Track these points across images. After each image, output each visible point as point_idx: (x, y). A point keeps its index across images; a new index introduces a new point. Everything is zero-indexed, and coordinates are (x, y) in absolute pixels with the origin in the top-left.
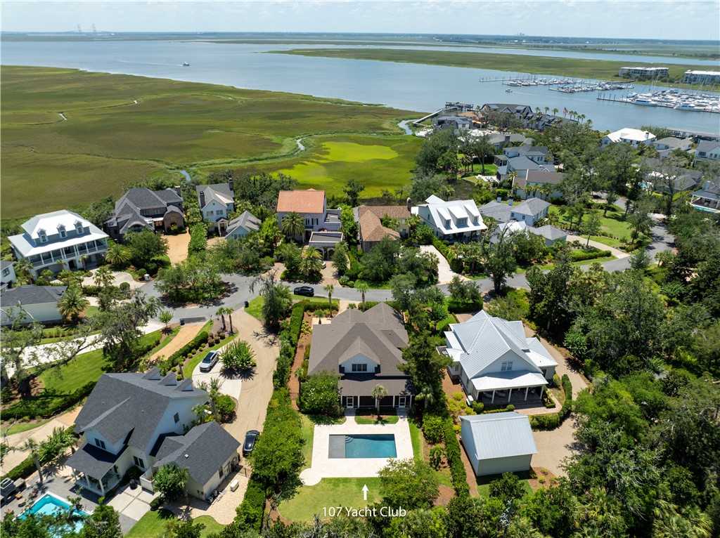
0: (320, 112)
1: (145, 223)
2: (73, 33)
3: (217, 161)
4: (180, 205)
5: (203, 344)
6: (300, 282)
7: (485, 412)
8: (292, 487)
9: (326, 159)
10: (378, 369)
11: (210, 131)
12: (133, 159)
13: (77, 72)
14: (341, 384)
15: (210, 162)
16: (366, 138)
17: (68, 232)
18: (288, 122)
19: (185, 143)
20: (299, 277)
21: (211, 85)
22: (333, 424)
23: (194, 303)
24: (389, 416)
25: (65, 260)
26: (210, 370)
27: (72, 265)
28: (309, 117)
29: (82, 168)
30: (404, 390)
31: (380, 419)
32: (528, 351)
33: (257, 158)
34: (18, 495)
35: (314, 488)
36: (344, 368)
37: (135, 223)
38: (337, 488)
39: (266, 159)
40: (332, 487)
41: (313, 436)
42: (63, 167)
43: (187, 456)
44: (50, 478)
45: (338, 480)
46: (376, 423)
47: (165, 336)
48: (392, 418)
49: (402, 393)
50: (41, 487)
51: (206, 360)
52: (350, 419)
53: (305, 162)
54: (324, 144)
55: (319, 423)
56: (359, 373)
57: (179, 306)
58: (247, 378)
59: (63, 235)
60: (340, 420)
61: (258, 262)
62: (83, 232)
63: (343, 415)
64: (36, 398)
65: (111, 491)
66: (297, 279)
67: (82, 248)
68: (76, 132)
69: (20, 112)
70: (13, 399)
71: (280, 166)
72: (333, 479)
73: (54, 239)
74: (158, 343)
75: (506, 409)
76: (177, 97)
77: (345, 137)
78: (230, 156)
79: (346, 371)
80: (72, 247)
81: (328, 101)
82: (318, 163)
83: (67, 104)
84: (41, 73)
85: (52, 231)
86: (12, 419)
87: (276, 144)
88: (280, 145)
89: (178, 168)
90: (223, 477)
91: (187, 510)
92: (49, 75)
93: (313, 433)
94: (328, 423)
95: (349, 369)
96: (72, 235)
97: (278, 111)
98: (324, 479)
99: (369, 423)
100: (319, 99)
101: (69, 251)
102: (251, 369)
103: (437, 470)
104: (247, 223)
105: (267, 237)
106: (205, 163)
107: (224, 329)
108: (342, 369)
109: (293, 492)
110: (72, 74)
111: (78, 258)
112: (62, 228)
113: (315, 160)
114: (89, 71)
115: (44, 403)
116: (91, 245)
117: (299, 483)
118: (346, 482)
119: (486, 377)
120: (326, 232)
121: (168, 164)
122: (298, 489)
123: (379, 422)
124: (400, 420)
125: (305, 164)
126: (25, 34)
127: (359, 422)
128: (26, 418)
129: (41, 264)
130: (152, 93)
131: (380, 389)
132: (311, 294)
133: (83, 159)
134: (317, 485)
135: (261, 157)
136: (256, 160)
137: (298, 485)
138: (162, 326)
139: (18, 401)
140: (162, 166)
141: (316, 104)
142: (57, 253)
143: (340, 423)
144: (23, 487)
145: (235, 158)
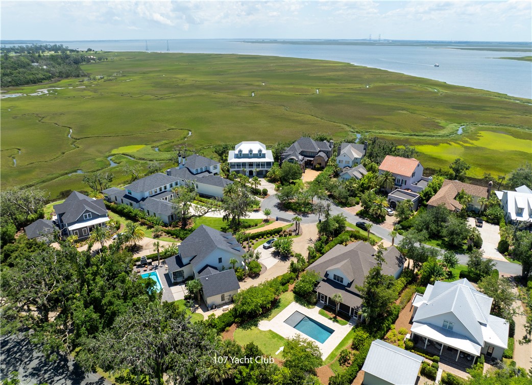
0: (501, 108)
1: (298, 158)
2: (366, 40)
3: (385, 131)
4: (328, 153)
5: (276, 234)
6: (367, 220)
7: (413, 351)
8: (252, 325)
9: (472, 144)
10: (350, 285)
11: (400, 111)
12: (335, 122)
13: (349, 65)
14: (322, 284)
15: (381, 131)
16: (526, 133)
17: (254, 154)
18: (465, 112)
19: (375, 117)
20: (368, 216)
21: (429, 80)
22: (304, 306)
23: (293, 211)
24: (343, 320)
25: (247, 169)
26: (268, 249)
27: (251, 173)
28: (488, 110)
29: (302, 123)
30: (358, 306)
31: (335, 318)
32: (485, 325)
33: (417, 134)
34: (146, 266)
35: (261, 332)
36: (328, 274)
37: (292, 157)
38: (273, 340)
39: (424, 136)
40: (270, 337)
41: (287, 306)
42: (294, 121)
43: (207, 279)
44: (162, 265)
45: (277, 335)
46: (331, 319)
47: (263, 223)
48: (343, 321)
49: (356, 307)
50: (156, 267)
51: (269, 242)
52: (317, 309)
53: (451, 143)
54: (480, 132)
55: (297, 301)
56: (337, 283)
57: (283, 210)
58: (283, 261)
59: (250, 155)
60: (310, 306)
61: (347, 199)
62: (262, 155)
63: (315, 304)
64: (186, 230)
65: (176, 282)
66: (366, 217)
67: (258, 165)
68: (317, 102)
69: (297, 87)
70: (177, 227)
71: (428, 142)
72: (275, 333)
73: (246, 156)
74: (256, 225)
75: (432, 358)
76: (397, 86)
77: (506, 130)
78: (398, 129)
79: (328, 277)
80: (253, 163)
81: (518, 100)
82: (462, 145)
83: (326, 84)
84: (327, 65)
85: (246, 151)
86: (170, 235)
87: (441, 126)
88: (443, 128)
89: (357, 132)
90: (224, 302)
91: (197, 308)
92: (330, 66)
93: (288, 305)
94: (302, 304)
95: (331, 277)
96: (255, 156)
97: (465, 103)
98: (270, 330)
99: (326, 316)
100: (510, 98)
101: (251, 165)
102: (289, 257)
103: (341, 365)
104: (356, 172)
105: (363, 184)
106: (377, 131)
107: (295, 231)
108: (327, 275)
109: (249, 328)
110: (345, 66)
111: (255, 169)
112: (251, 151)
113: (461, 143)
114: (355, 65)
115: (187, 233)
116: (263, 164)
117: (256, 325)
118: (280, 339)
119: (426, 325)
120: (409, 191)
121: (353, 128)
122: (253, 327)
123: (333, 319)
124: (348, 325)
125: (450, 144)
126: (337, 40)
127: (320, 313)
128: (175, 236)
129: (235, 168)
130: (383, 81)
131: (339, 297)
132: (365, 229)
133: (308, 117)
134: (264, 331)
135: (421, 134)
136: (415, 135)
137: (254, 325)
138: (265, 217)
139: (179, 228)
140: (348, 129)
141: (503, 101)
142: (244, 164)
143: (309, 308)
144: (150, 264)
145: (400, 131)
